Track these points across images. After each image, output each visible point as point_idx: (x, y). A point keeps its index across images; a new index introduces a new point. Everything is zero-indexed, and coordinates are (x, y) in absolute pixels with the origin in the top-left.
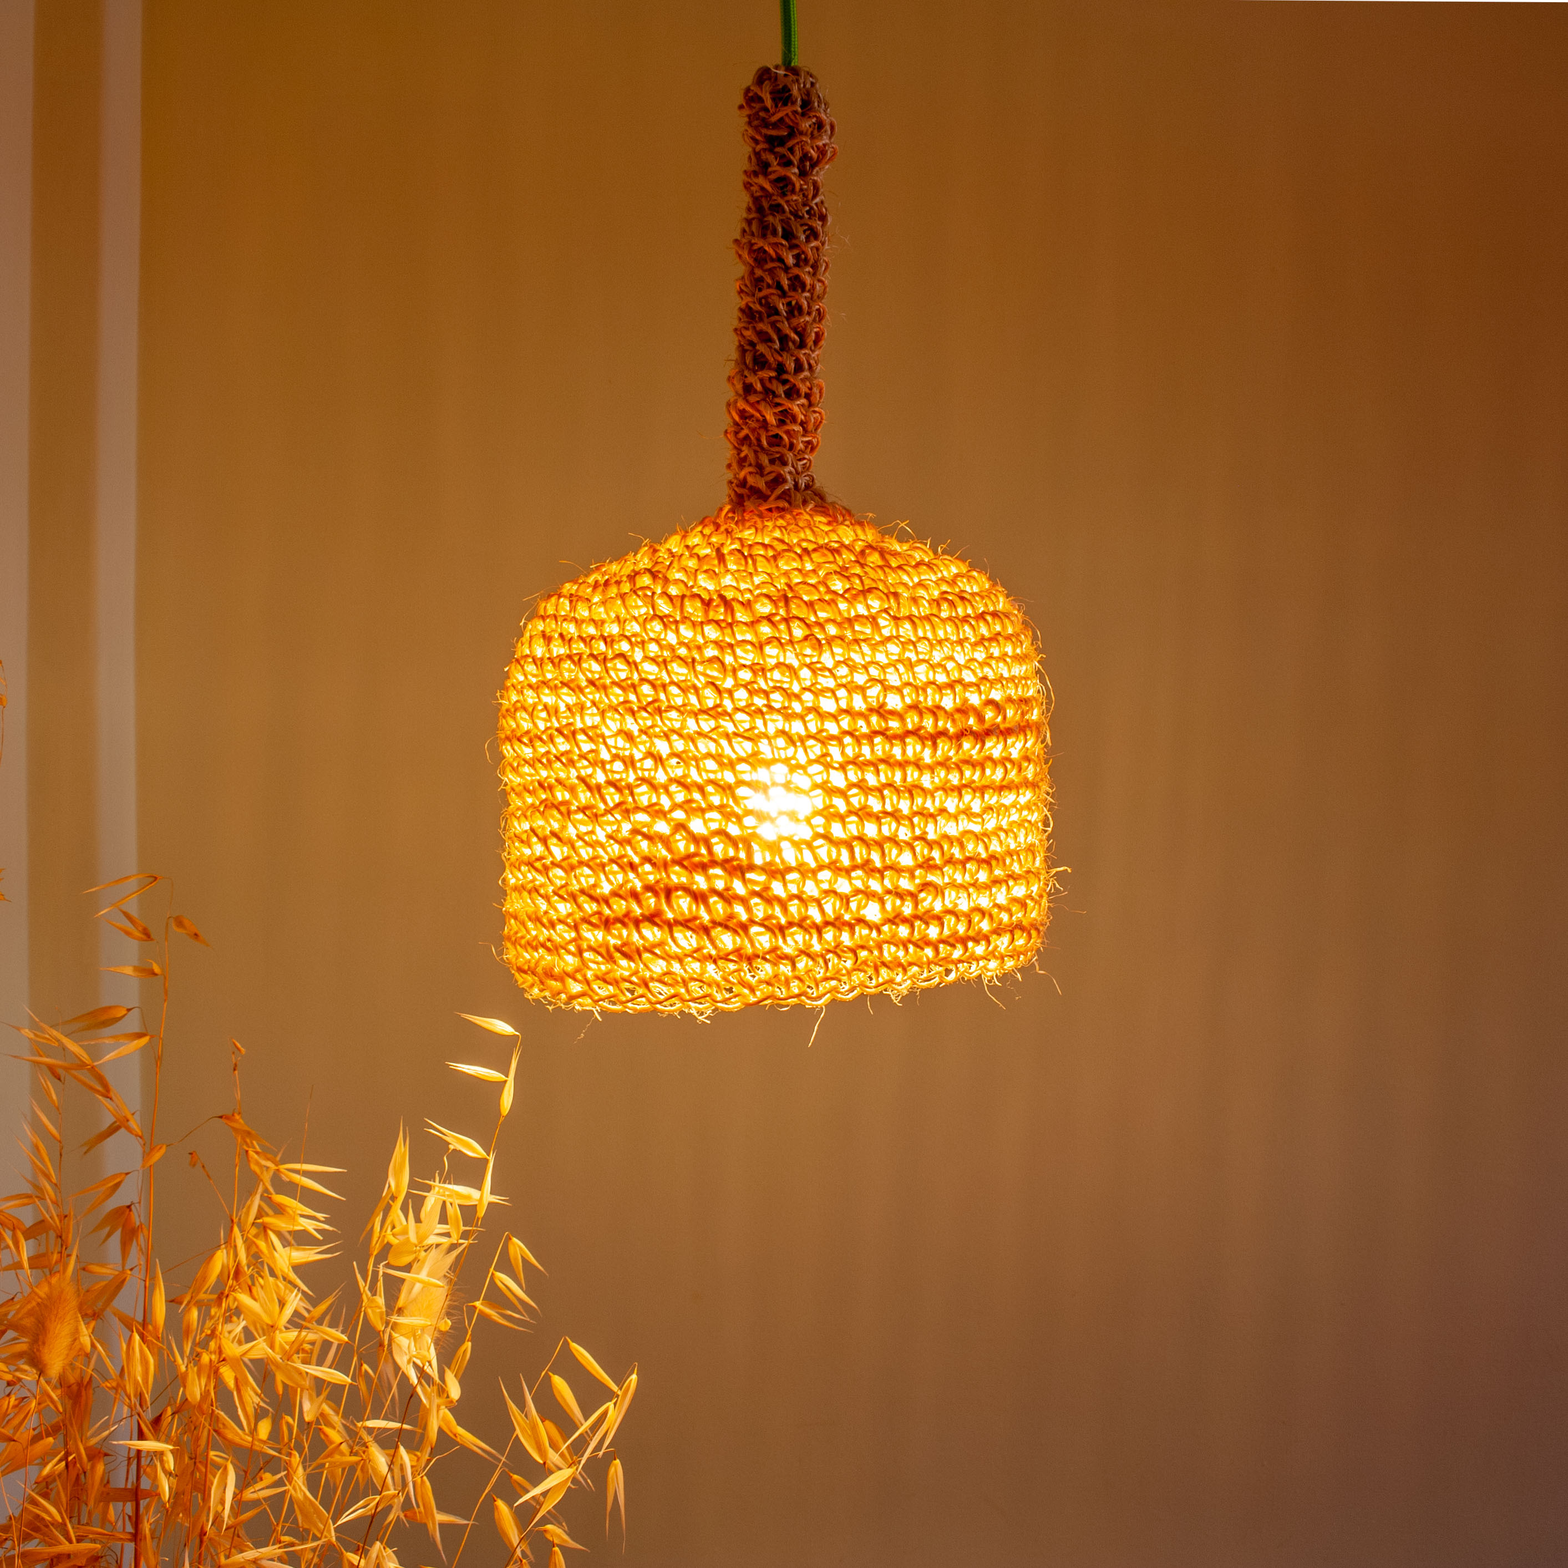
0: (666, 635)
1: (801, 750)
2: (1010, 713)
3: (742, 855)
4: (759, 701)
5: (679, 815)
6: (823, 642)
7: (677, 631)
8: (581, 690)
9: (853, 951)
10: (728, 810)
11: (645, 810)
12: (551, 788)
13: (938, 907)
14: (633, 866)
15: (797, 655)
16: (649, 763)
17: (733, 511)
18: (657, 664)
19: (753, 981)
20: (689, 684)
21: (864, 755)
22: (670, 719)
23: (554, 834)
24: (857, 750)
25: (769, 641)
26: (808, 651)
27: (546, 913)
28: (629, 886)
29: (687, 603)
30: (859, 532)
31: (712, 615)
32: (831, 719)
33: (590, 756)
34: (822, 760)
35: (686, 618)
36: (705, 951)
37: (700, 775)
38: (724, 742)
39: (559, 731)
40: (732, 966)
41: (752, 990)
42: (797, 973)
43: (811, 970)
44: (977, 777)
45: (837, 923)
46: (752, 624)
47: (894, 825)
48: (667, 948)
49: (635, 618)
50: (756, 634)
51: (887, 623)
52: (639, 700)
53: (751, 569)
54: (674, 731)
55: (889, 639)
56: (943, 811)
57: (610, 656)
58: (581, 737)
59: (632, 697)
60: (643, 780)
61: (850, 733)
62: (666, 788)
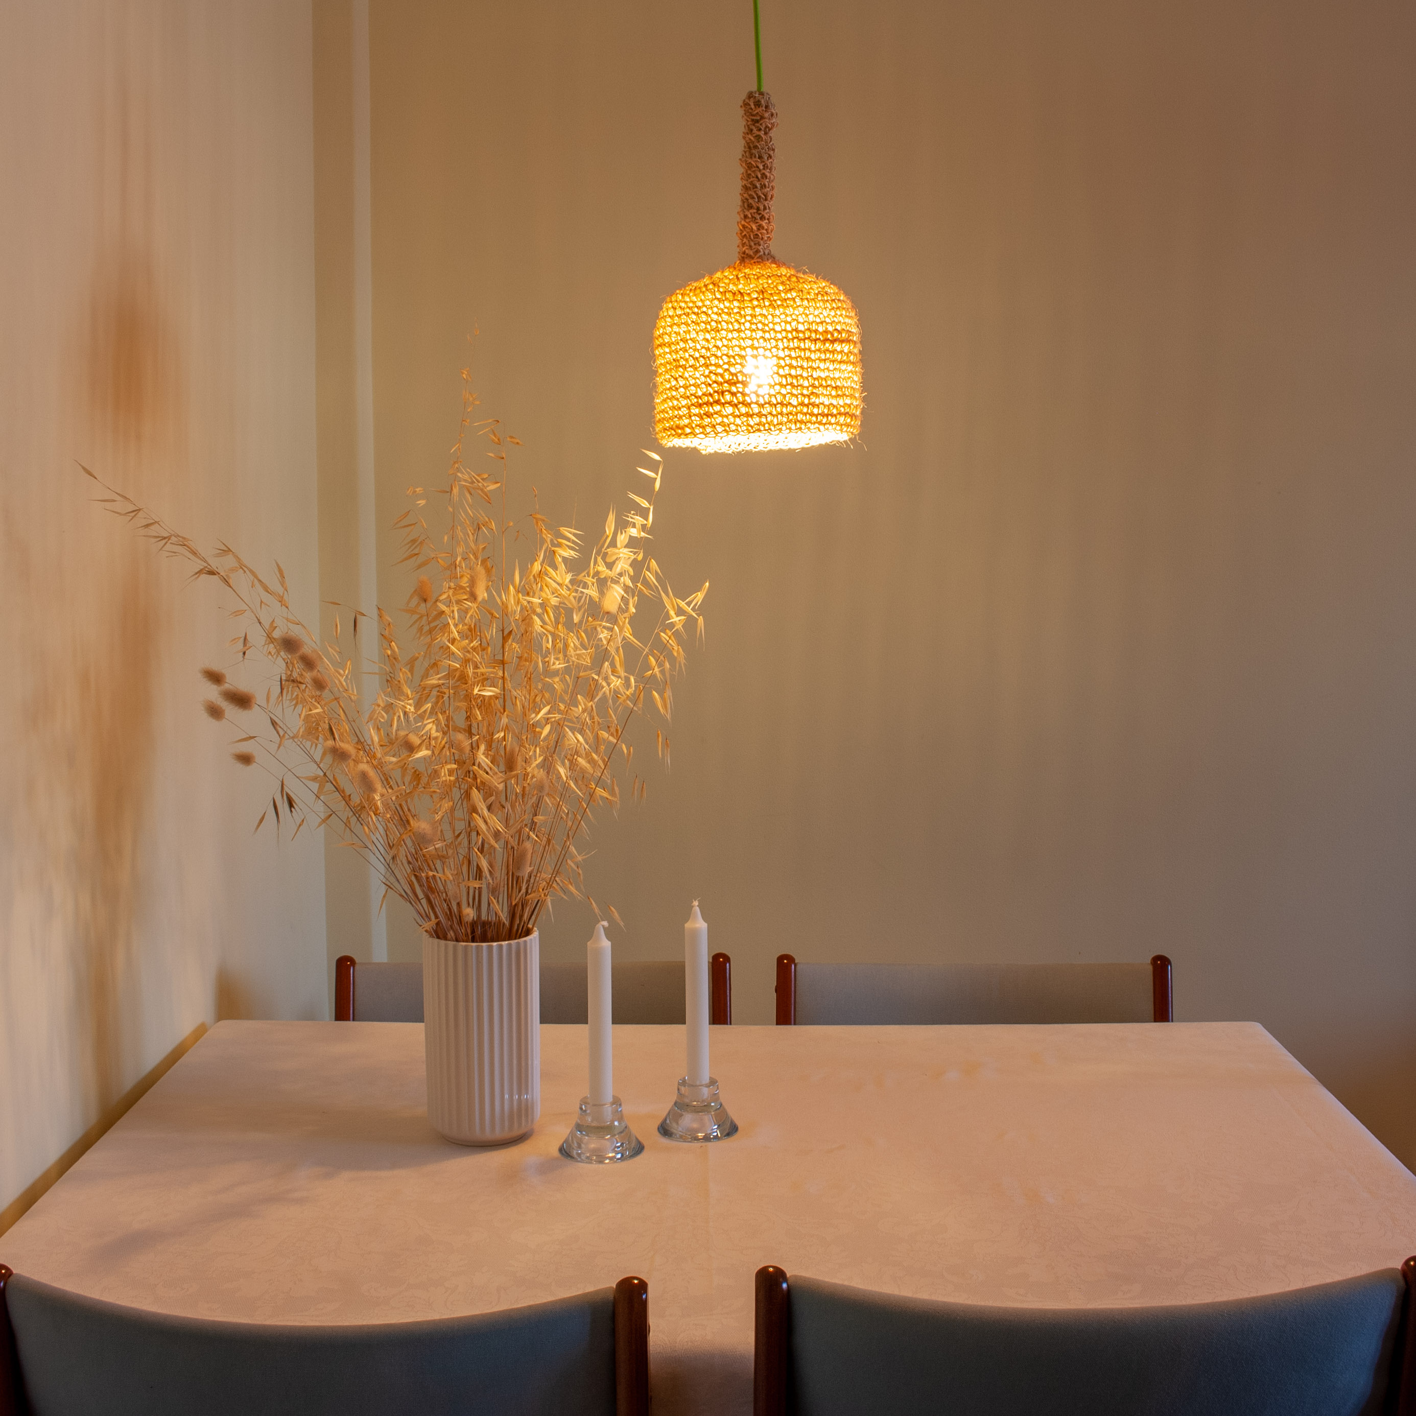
0: (720, 305)
1: (768, 343)
2: (844, 335)
4: (754, 327)
5: (726, 366)
6: (776, 307)
7: (724, 303)
8: (689, 325)
9: (787, 415)
10: (743, 364)
11: (714, 365)
12: (678, 361)
13: (817, 401)
14: (710, 385)
15: (767, 311)
16: (715, 349)
17: (740, 263)
18: (717, 315)
19: (752, 424)
20: (729, 321)
22: (722, 334)
23: (680, 376)
24: (788, 344)
25: (757, 306)
26: (771, 310)
27: (677, 405)
28: (708, 392)
29: (727, 294)
30: (789, 271)
31: (736, 298)
33: (693, 348)
34: (776, 347)
35: (726, 299)
37: (733, 352)
38: (742, 341)
39: (681, 340)
40: (745, 419)
41: (752, 427)
42: (767, 422)
43: (772, 421)
44: (831, 357)
45: (781, 403)
46: (751, 301)
47: (801, 371)
48: (722, 413)
49: (708, 300)
50: (752, 304)
51: (798, 301)
52: (711, 327)
53: (749, 282)
54: (723, 338)
55: (799, 306)
56: (819, 367)
57: (699, 313)
58: (690, 342)
59: (708, 327)
60: (713, 355)
61: (786, 338)
62: (721, 357)
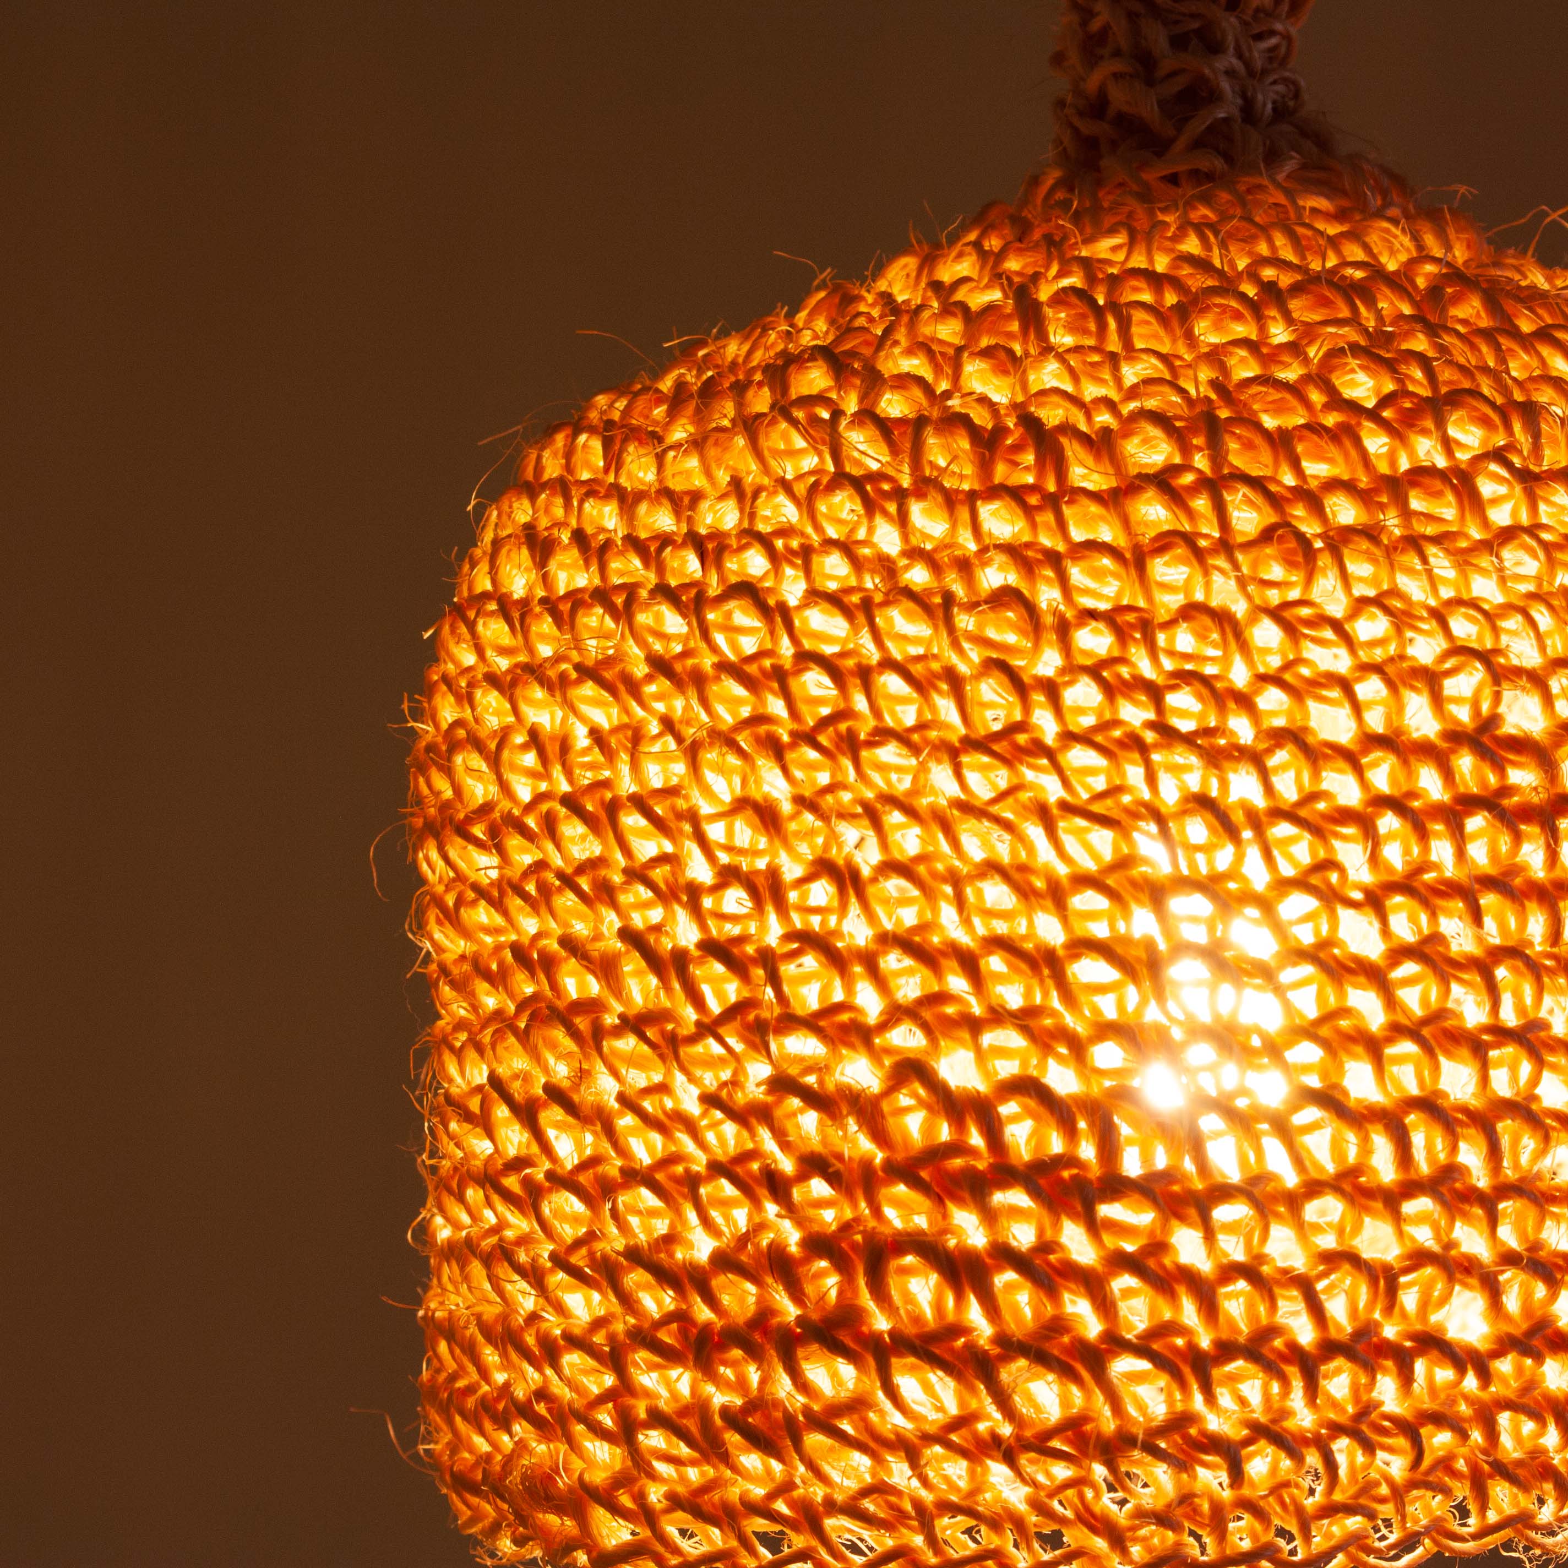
0: (871, 530)
1: (1253, 854)
3: (1087, 1151)
4: (1135, 714)
6: (1318, 544)
7: (903, 520)
8: (634, 688)
9: (1410, 1431)
10: (1048, 1022)
11: (810, 1023)
12: (548, 965)
14: (775, 1185)
15: (1242, 583)
16: (822, 891)
17: (1067, 183)
18: (847, 612)
19: (1121, 1516)
20: (936, 666)
21: (1436, 867)
22: (882, 768)
23: (556, 1094)
24: (1416, 850)
25: (1163, 544)
26: (1276, 572)
27: (533, 1318)
28: (765, 1240)
29: (932, 441)
30: (1430, 240)
31: (1001, 472)
32: (1341, 764)
33: (659, 874)
34: (1315, 880)
35: (928, 481)
36: (982, 1427)
37: (966, 922)
38: (1035, 832)
39: (571, 803)
40: (1062, 1471)
41: (1118, 1540)
42: (1246, 1492)
43: (1286, 1484)
45: (1359, 1347)
46: (1116, 497)
47: (1526, 1068)
48: (872, 1416)
49: (785, 485)
50: (1126, 523)
51: (1503, 490)
52: (794, 713)
53: (1114, 344)
54: (891, 800)
55: (1508, 534)
57: (714, 589)
58: (632, 820)
59: (776, 706)
60: (806, 939)
61: (1396, 804)
62: (870, 961)
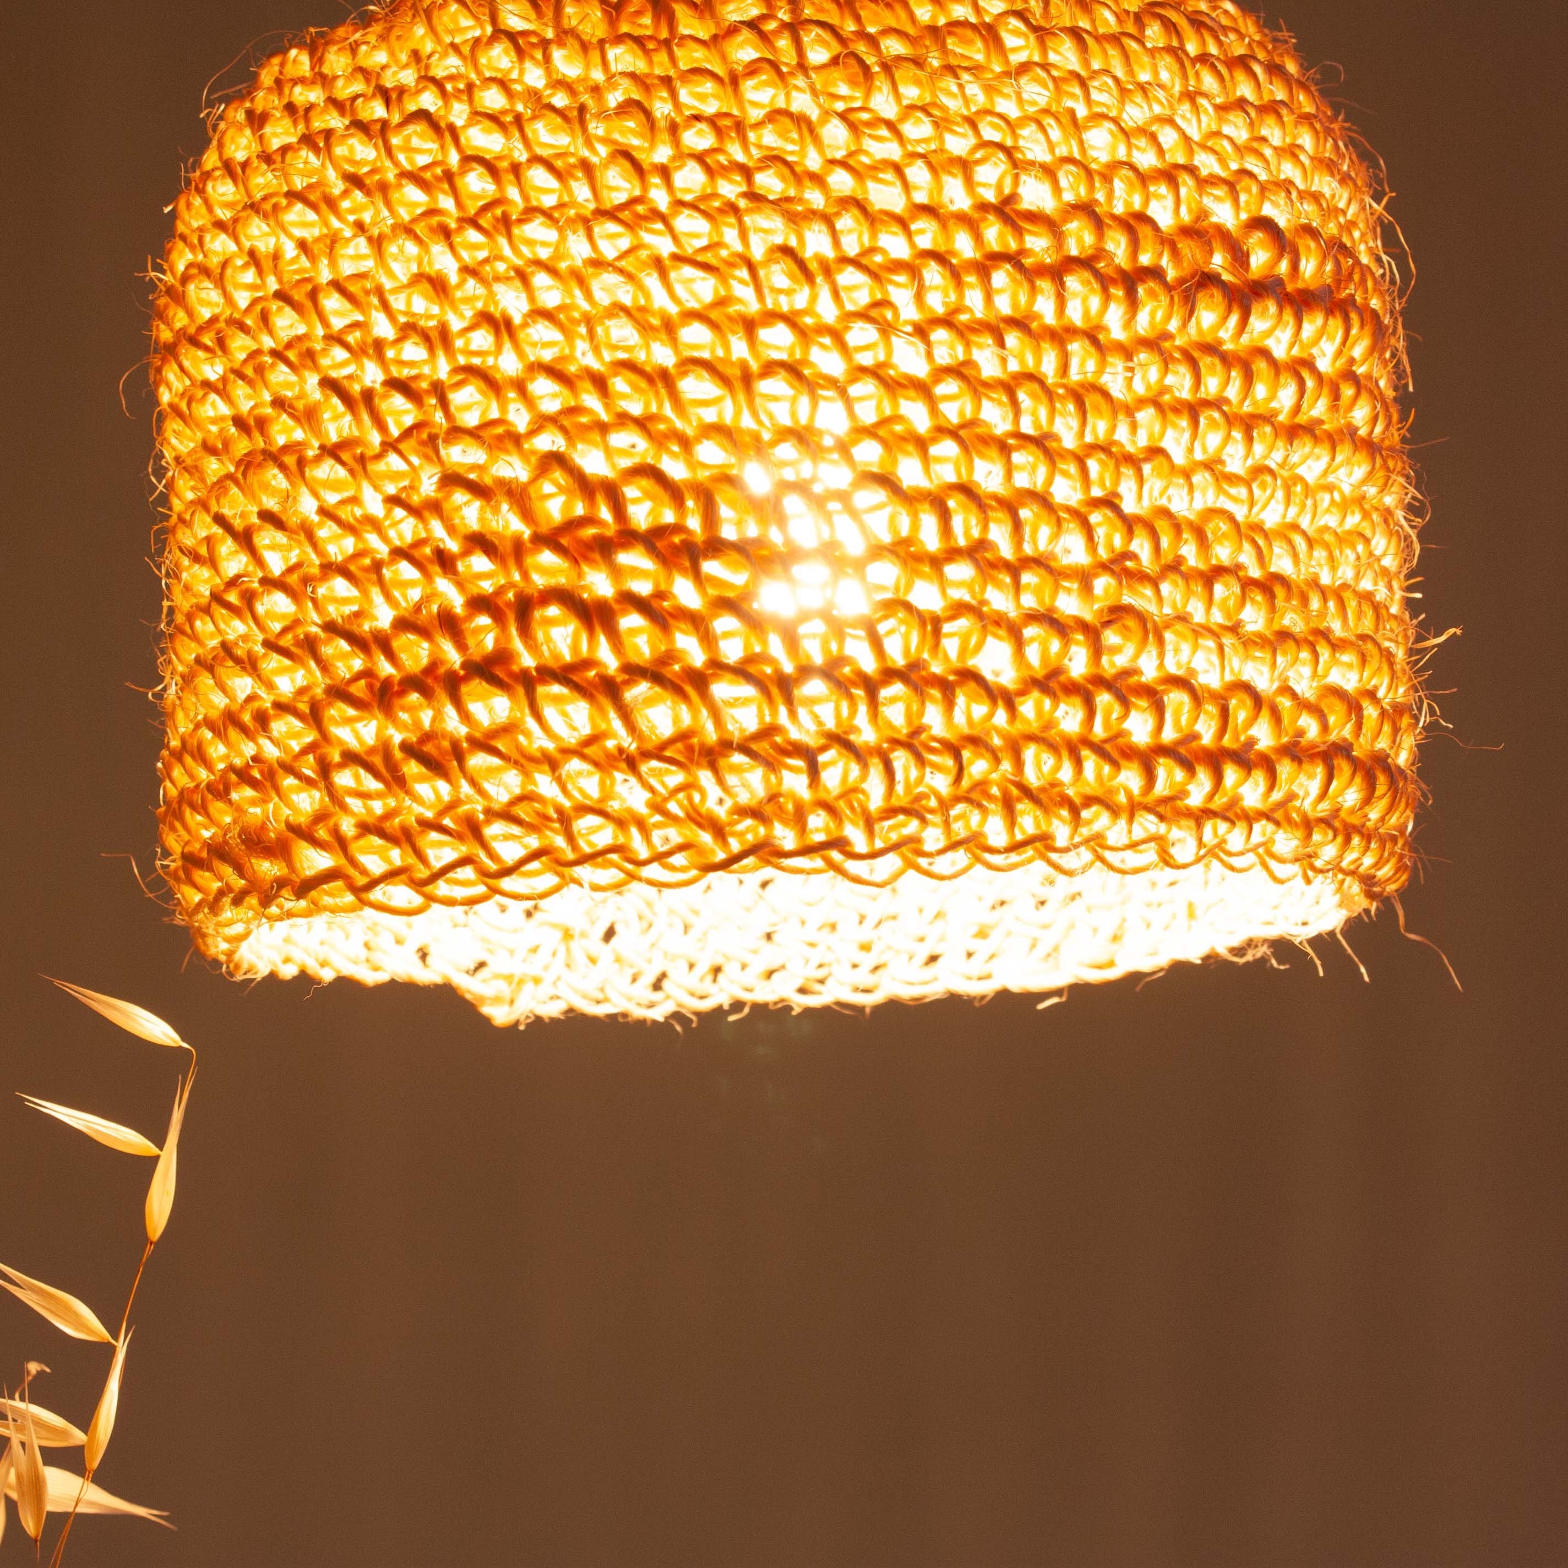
0: (522, 72)
1: (825, 293)
2: (1308, 267)
3: (694, 523)
4: (730, 189)
5: (548, 441)
6: (876, 69)
7: (547, 59)
8: (331, 203)
9: (953, 750)
10: (662, 427)
11: (475, 434)
12: (262, 424)
13: (1149, 671)
14: (445, 561)
15: (814, 92)
16: (482, 339)
18: (503, 126)
19: (722, 813)
20: (572, 160)
21: (970, 310)
22: (530, 243)
23: (268, 517)
24: (953, 297)
25: (752, 69)
26: (843, 89)
27: (250, 699)
32: (896, 228)
33: (353, 338)
34: (874, 313)
35: (566, 32)
36: (610, 744)
37: (596, 350)
38: (652, 281)
39: (281, 295)
40: (676, 778)
41: (719, 832)
42: (822, 795)
43: (855, 790)
44: (1233, 392)
45: (914, 676)
46: (715, 42)
47: (1042, 471)
48: (521, 738)
49: (455, 47)
50: (724, 58)
51: (1020, 42)
52: (459, 204)
54: (538, 263)
55: (1024, 68)
56: (1155, 452)
57: (396, 118)
58: (330, 301)
59: (446, 202)
60: (470, 370)
61: (940, 257)
62: (520, 386)
